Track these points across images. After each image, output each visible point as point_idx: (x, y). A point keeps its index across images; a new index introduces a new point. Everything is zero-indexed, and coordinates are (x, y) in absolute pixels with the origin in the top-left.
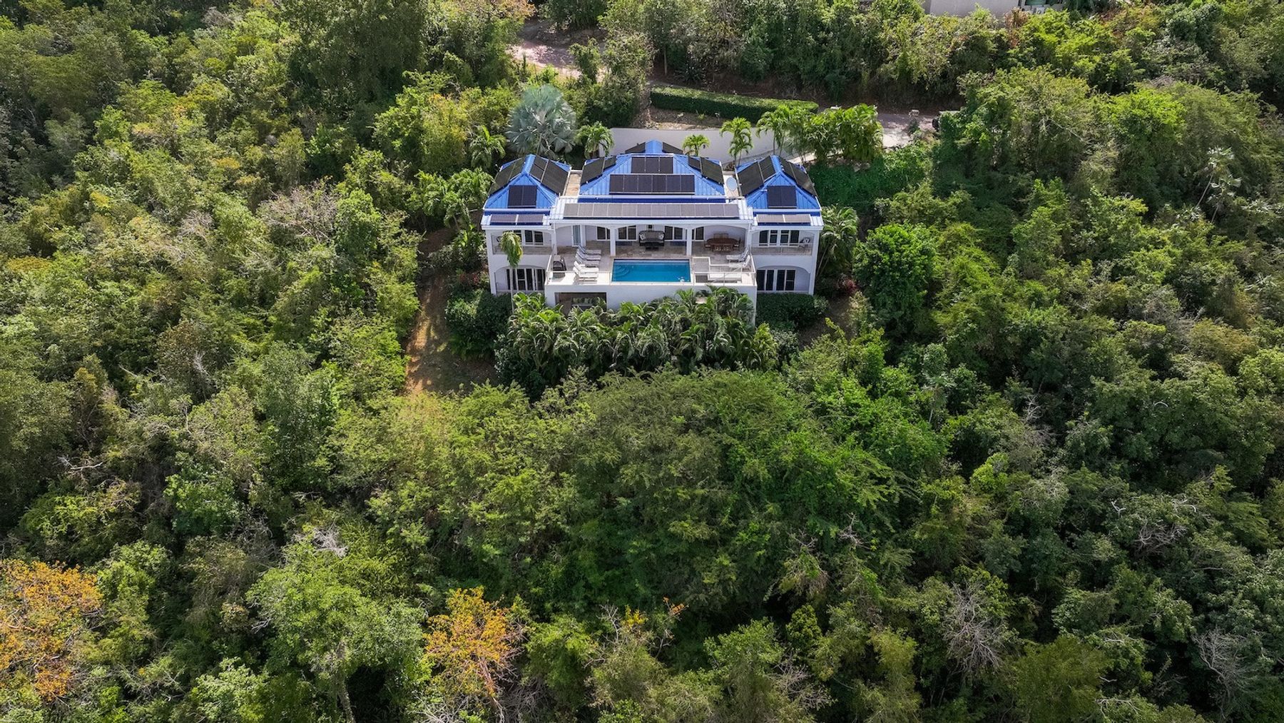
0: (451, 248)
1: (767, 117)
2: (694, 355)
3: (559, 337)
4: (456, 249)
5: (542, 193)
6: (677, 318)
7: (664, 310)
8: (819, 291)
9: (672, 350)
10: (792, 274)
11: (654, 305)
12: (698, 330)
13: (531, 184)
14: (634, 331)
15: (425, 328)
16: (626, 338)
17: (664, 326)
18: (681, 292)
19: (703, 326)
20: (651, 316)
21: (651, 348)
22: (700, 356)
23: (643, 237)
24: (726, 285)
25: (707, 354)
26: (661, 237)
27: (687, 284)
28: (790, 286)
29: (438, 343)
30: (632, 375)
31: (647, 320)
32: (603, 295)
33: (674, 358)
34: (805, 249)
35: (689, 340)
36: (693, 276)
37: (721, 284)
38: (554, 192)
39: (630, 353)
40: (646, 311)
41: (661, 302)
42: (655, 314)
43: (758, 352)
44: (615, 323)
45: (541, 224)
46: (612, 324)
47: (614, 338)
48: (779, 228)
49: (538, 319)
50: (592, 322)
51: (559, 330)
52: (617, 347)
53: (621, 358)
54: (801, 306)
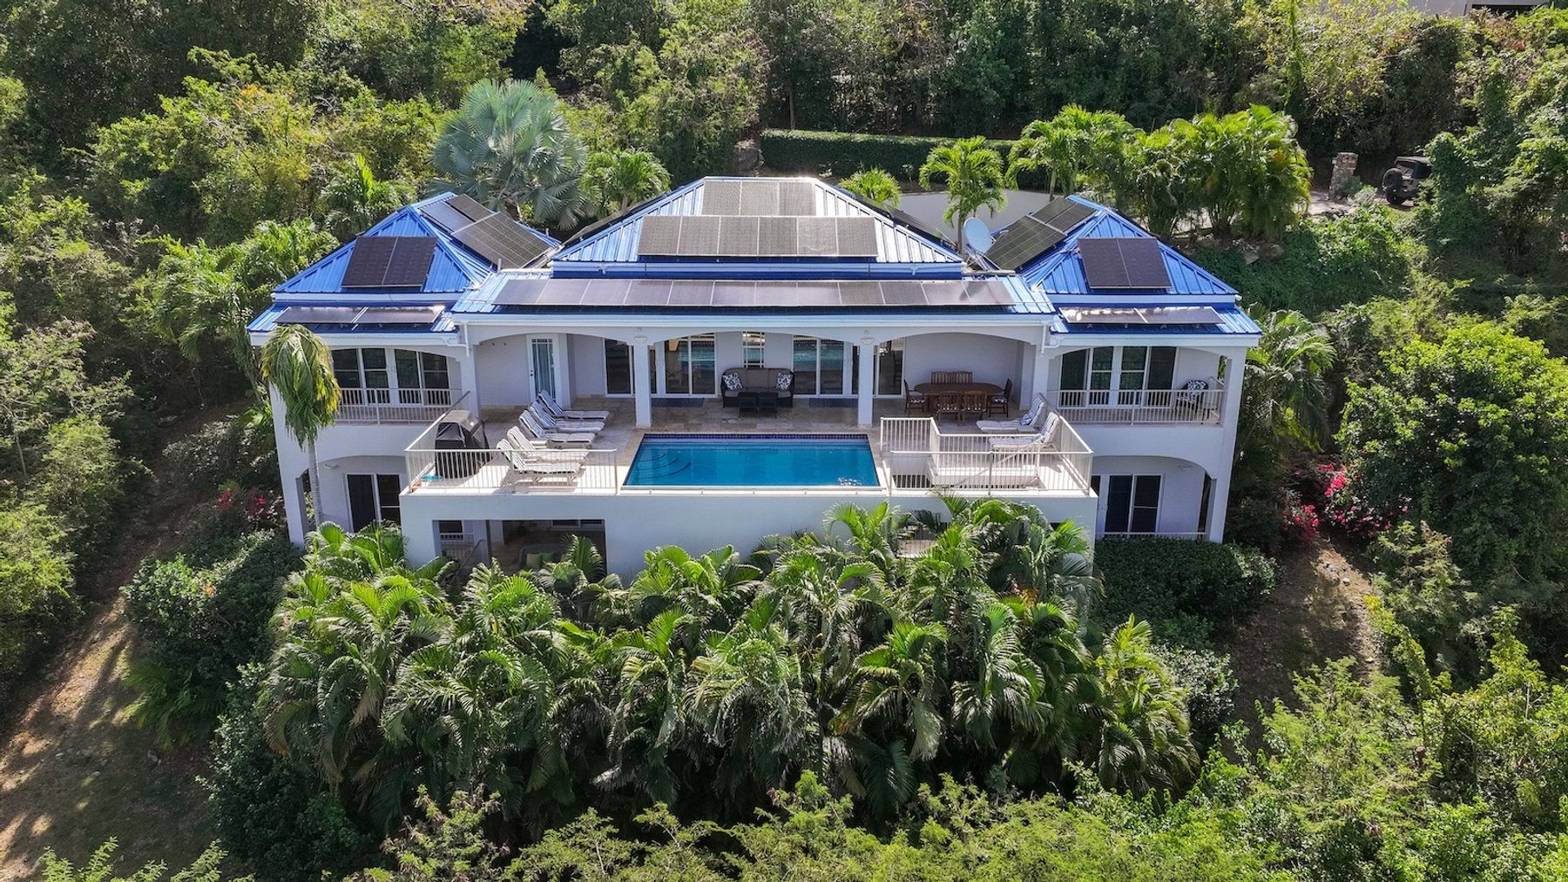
0: (221, 429)
1: (1035, 135)
2: (910, 739)
3: (405, 672)
4: (236, 434)
5: (449, 256)
6: (845, 603)
7: (794, 575)
8: (1241, 531)
9: (824, 717)
10: (1150, 486)
11: (761, 562)
12: (919, 643)
13: (418, 233)
14: (688, 645)
15: (107, 647)
16: (656, 673)
17: (793, 630)
18: (849, 514)
19: (937, 631)
20: (749, 597)
21: (748, 710)
22: (930, 742)
23: (733, 383)
24: (996, 493)
25: (954, 731)
26: (784, 383)
27: (865, 492)
28: (1147, 519)
29: (123, 695)
30: (659, 836)
31: (734, 608)
32: (593, 531)
33: (834, 746)
34: (1193, 408)
35: (890, 681)
36: (884, 473)
37: (983, 493)
38: (486, 262)
39: (668, 728)
40: (731, 577)
41: (782, 547)
42: (766, 588)
43: (1128, 718)
44: (624, 622)
45: (425, 328)
46: (611, 626)
47: (615, 671)
48: (1119, 341)
49: (345, 610)
50: (543, 620)
51: (413, 643)
52: (624, 707)
53: (638, 746)
54: (1205, 573)
